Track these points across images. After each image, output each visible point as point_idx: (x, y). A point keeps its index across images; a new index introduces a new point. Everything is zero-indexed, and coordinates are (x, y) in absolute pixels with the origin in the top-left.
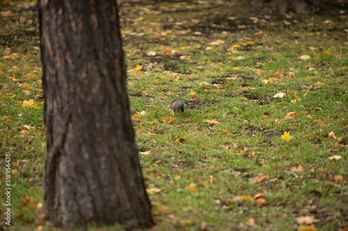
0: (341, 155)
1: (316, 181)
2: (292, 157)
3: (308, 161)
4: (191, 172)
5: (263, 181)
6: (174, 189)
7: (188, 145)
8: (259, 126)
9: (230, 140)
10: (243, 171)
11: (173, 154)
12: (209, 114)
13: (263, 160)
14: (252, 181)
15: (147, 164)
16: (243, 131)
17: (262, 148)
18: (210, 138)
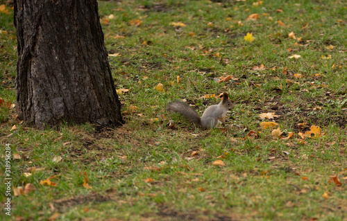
0: (300, 54)
1: (278, 79)
2: (254, 56)
3: (269, 60)
4: (158, 72)
5: (226, 80)
6: (142, 89)
7: (155, 47)
8: (223, 28)
9: (196, 42)
10: (208, 70)
11: (141, 56)
12: (175, 17)
13: (227, 60)
14: (217, 80)
15: (116, 65)
16: (207, 33)
17: (226, 49)
18: (176, 40)
